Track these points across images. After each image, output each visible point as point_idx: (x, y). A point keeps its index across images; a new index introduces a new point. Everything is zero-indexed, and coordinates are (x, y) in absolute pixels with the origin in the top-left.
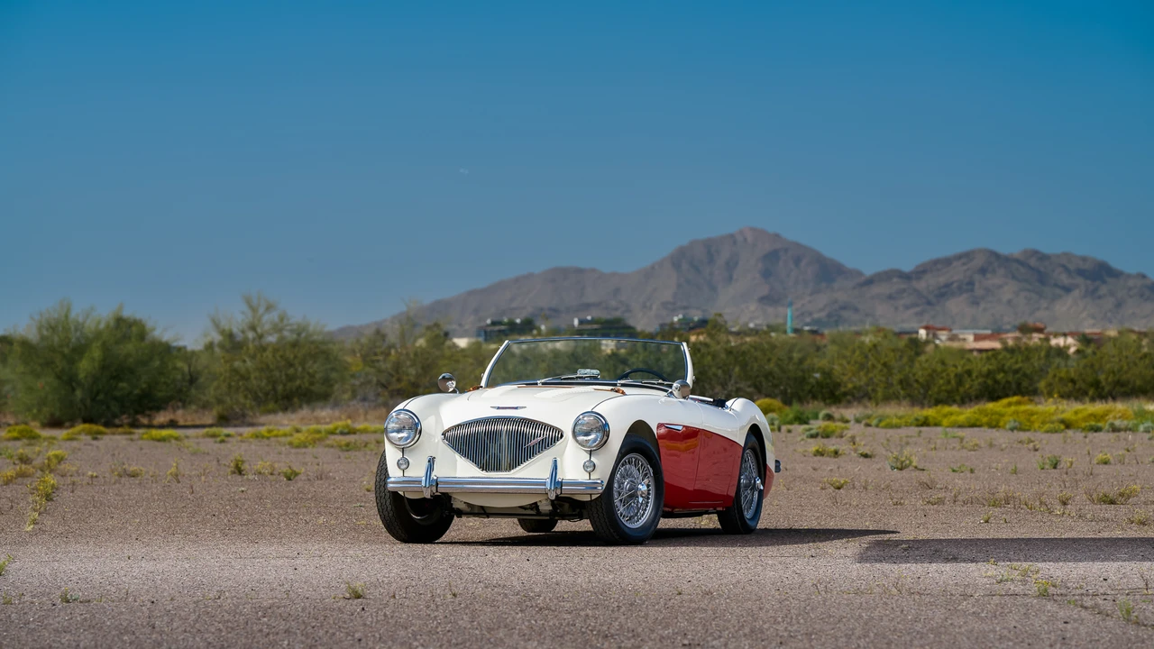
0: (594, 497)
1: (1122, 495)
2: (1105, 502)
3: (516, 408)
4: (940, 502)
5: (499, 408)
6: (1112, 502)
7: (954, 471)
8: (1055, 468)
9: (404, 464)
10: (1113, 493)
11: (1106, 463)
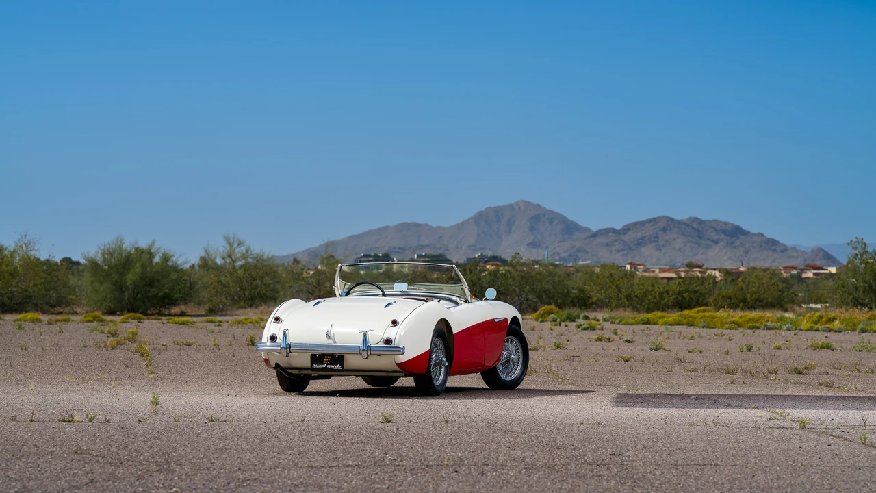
1: (804, 368)
2: (795, 372)
4: (694, 370)
6: (800, 373)
7: (689, 352)
8: (749, 351)
10: (800, 367)
11: (779, 349)
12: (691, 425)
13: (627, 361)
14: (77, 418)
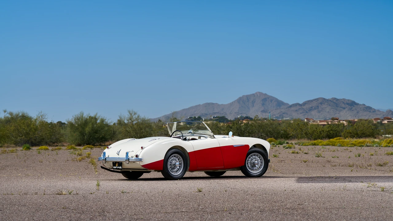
1: (384, 164)
2: (379, 166)
4: (335, 166)
6: (382, 166)
7: (333, 157)
8: (359, 157)
10: (382, 163)
11: (372, 155)
12: (334, 190)
13: (305, 162)
14: (64, 193)
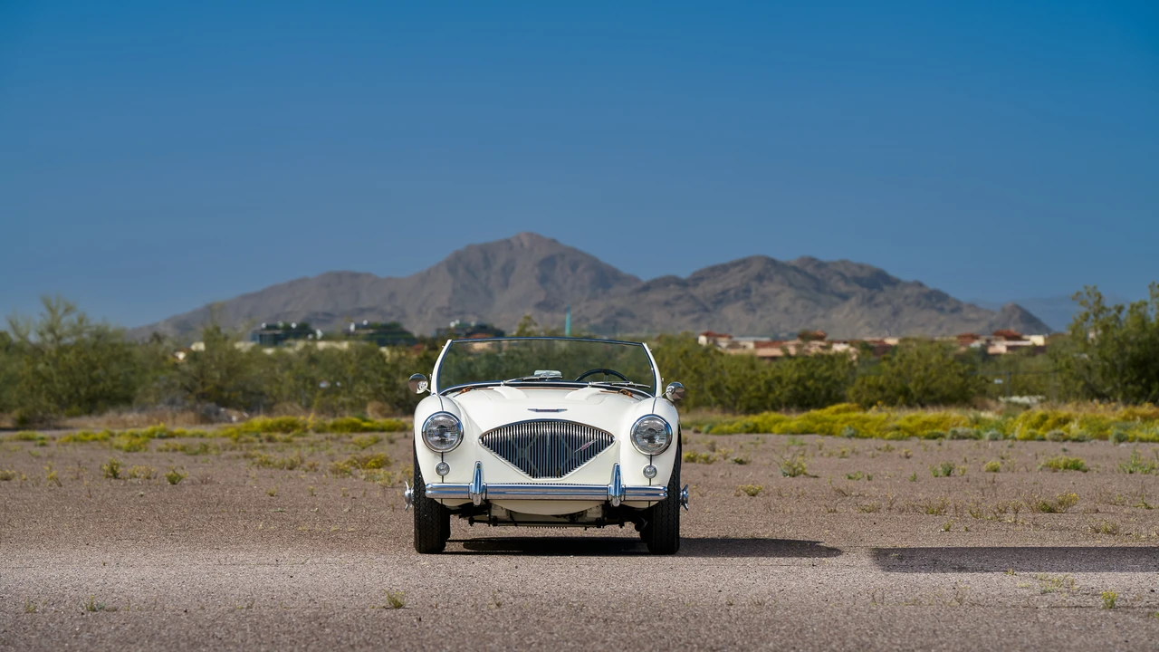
0: (653, 504)
1: (1061, 503)
2: (1043, 510)
3: (557, 411)
4: (876, 510)
5: (537, 411)
6: (1051, 511)
7: (850, 478)
8: (948, 475)
9: (442, 470)
10: (1050, 502)
11: (995, 471)
13: (754, 495)
